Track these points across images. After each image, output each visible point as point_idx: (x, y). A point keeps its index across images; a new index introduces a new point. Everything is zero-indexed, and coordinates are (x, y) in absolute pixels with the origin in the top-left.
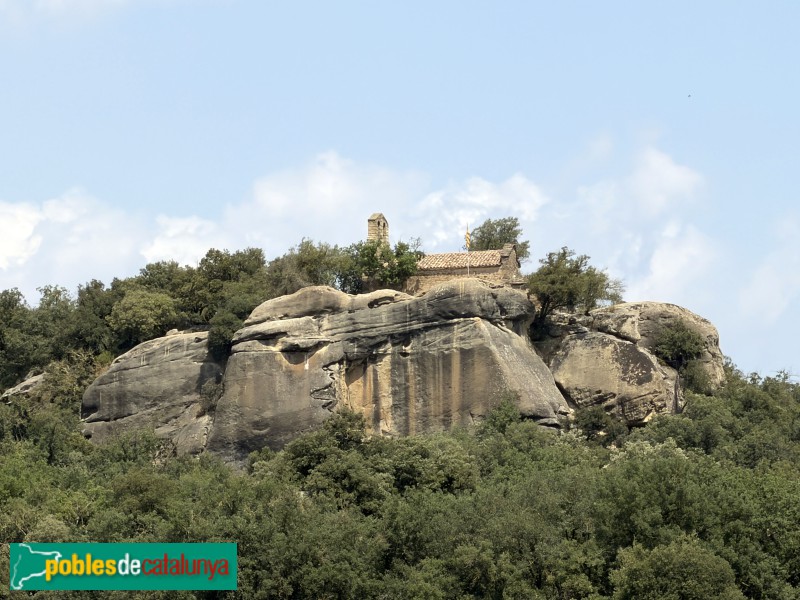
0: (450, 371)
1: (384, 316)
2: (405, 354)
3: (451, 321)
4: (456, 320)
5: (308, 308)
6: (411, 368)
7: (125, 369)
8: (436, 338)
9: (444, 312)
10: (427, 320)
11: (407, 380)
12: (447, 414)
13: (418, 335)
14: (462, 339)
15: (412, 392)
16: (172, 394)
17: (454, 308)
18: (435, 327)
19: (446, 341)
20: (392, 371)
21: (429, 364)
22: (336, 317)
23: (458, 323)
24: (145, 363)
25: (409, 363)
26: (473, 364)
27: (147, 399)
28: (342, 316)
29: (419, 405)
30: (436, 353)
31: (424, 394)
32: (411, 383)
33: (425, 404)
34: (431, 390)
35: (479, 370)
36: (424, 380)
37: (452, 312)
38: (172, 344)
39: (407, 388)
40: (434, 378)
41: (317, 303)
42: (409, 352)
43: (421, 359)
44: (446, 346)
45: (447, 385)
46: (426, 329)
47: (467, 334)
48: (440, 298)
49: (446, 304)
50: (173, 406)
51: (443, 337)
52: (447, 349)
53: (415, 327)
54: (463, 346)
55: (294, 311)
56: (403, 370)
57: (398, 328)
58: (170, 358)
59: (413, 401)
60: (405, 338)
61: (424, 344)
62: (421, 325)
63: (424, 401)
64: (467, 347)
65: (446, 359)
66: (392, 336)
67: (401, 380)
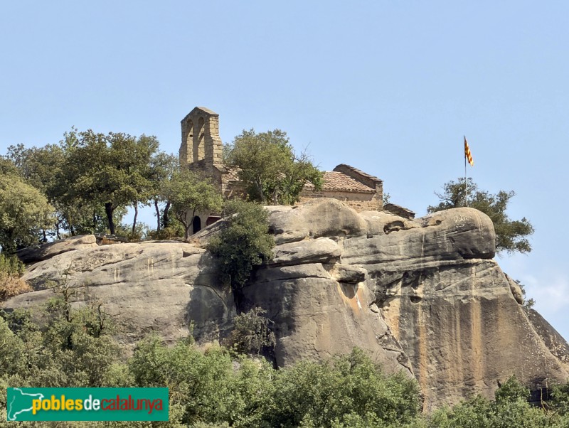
0: (469, 326)
1: (401, 246)
2: (415, 299)
3: (469, 261)
4: (474, 260)
5: (326, 227)
6: (422, 318)
7: (93, 285)
8: (451, 280)
9: (466, 250)
10: (445, 256)
11: (417, 333)
12: (469, 382)
13: (432, 275)
14: (483, 285)
15: (423, 348)
16: (167, 325)
17: (476, 244)
18: (451, 266)
19: (463, 287)
20: (400, 320)
21: (443, 314)
22: (353, 241)
23: (477, 264)
24: (119, 279)
25: (420, 311)
26: (497, 320)
28: (363, 241)
29: (433, 368)
30: (452, 302)
31: (438, 354)
32: (422, 337)
33: (441, 368)
34: (446, 349)
35: (505, 330)
36: (438, 336)
37: (474, 250)
38: (156, 256)
39: (417, 344)
40: (450, 333)
41: (335, 222)
42: (421, 296)
43: (434, 308)
44: (463, 293)
45: (467, 344)
46: (442, 268)
47: (488, 279)
48: (460, 230)
49: (468, 238)
51: (459, 282)
52: (466, 297)
53: (431, 264)
54: (483, 295)
55: (316, 229)
56: (412, 320)
57: (411, 264)
58: (157, 276)
59: (424, 360)
60: (413, 278)
61: (438, 288)
62: (438, 263)
63: (439, 363)
64: (489, 297)
65: (465, 309)
66: (406, 274)
67: (410, 332)
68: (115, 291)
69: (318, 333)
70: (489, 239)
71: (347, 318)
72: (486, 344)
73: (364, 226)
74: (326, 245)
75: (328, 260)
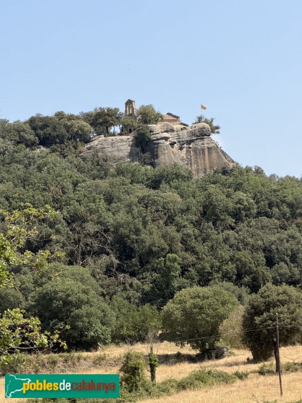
0: (205, 155)
1: (186, 134)
2: (190, 148)
3: (204, 137)
5: (165, 130)
6: (192, 153)
7: (104, 148)
8: (199, 143)
9: (203, 134)
10: (197, 136)
11: (191, 157)
12: (205, 169)
13: (194, 141)
14: (208, 143)
15: (193, 161)
16: (124, 158)
17: (205, 132)
18: (199, 139)
19: (203, 144)
20: (186, 153)
21: (198, 152)
22: (173, 133)
23: (206, 138)
24: (111, 146)
25: (191, 151)
26: (212, 152)
27: (115, 159)
28: (175, 133)
29: (195, 166)
30: (200, 148)
31: (197, 162)
32: (192, 158)
33: (198, 166)
34: (199, 161)
35: (214, 155)
36: (196, 158)
37: (205, 134)
39: (191, 160)
40: (200, 157)
41: (168, 128)
42: (192, 147)
43: (195, 150)
45: (204, 159)
46: (197, 139)
47: (209, 142)
48: (201, 129)
49: (203, 131)
51: (201, 143)
52: (203, 147)
53: (194, 138)
54: (208, 146)
55: (163, 130)
56: (189, 154)
57: (188, 139)
58: (121, 145)
59: (193, 164)
60: (189, 142)
61: (196, 145)
64: (210, 146)
65: (203, 150)
66: (187, 141)
67: (189, 157)
68: (110, 150)
69: (165, 158)
70: (209, 131)
71: (172, 154)
72: (209, 159)
73: (175, 129)
74: (166, 135)
75: (166, 139)
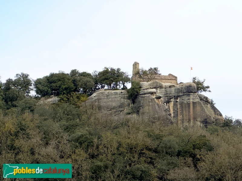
0: (190, 108)
1: (173, 91)
2: (177, 102)
3: (190, 94)
4: (191, 94)
5: (155, 86)
6: (179, 106)
7: (100, 99)
8: (186, 98)
9: (189, 91)
10: (184, 93)
12: (189, 120)
13: (181, 97)
14: (193, 99)
15: (179, 113)
16: (117, 107)
18: (186, 95)
19: (188, 99)
20: (174, 106)
21: (184, 105)
22: (161, 90)
23: (192, 94)
24: (106, 98)
25: (178, 104)
26: (196, 106)
27: (108, 108)
28: (163, 89)
30: (186, 102)
31: (182, 113)
32: (179, 110)
34: (184, 113)
35: (198, 108)
36: (182, 110)
37: (191, 91)
38: (115, 93)
39: (177, 111)
40: (185, 109)
41: (157, 85)
42: (178, 101)
43: (181, 104)
44: (188, 101)
45: (189, 111)
46: (183, 95)
47: (194, 98)
48: (187, 87)
49: (189, 89)
50: (117, 111)
51: (187, 98)
52: (189, 101)
53: (181, 94)
54: (193, 101)
55: (152, 87)
56: (176, 106)
57: (176, 94)
58: (114, 97)
59: (179, 115)
60: (176, 97)
61: (182, 100)
62: (182, 94)
63: (182, 116)
64: (195, 101)
65: (189, 104)
66: (174, 96)
67: (176, 109)
68: (105, 100)
69: (149, 109)
70: (195, 89)
71: (156, 106)
72: (193, 112)
73: (164, 86)
74: (154, 90)
75: (152, 93)
